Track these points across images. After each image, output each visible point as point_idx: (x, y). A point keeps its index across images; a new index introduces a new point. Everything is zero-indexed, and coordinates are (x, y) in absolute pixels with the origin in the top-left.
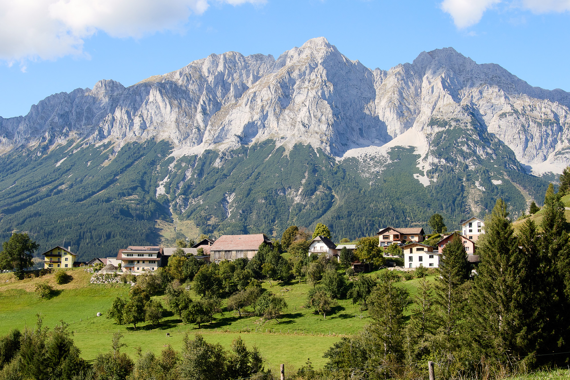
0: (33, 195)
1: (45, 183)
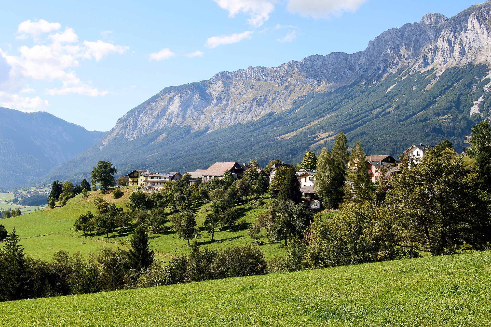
0: (365, 117)
1: (376, 107)
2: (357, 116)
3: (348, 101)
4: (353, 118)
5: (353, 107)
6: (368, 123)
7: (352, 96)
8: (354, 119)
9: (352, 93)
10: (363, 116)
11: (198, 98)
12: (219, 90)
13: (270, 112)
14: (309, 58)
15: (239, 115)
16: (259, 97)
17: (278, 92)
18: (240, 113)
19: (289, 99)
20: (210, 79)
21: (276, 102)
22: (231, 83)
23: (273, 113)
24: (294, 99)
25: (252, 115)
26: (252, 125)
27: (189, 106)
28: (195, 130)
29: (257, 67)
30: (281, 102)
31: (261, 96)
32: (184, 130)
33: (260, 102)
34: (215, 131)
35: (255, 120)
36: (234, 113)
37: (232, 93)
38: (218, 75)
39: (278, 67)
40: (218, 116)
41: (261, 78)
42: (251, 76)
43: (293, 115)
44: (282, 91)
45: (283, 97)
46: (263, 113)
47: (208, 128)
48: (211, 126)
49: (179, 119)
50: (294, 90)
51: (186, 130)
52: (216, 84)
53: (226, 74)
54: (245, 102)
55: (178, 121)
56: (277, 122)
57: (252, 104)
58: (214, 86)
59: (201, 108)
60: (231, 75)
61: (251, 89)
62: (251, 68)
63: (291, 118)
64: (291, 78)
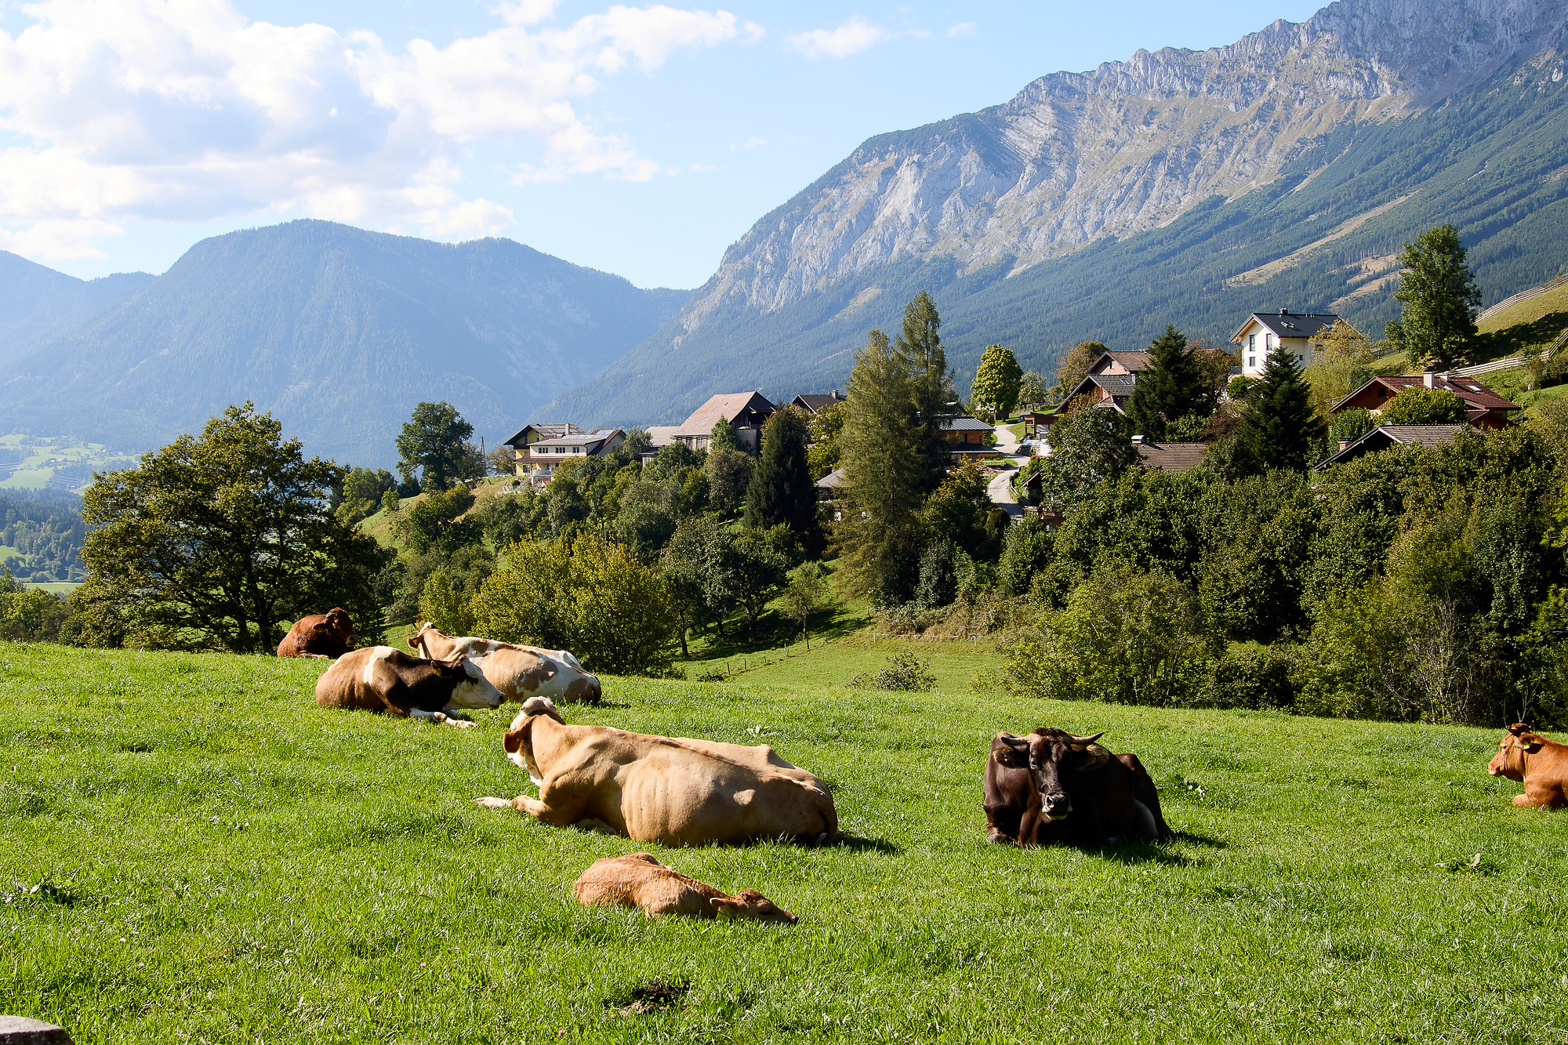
0: (1522, 195)
1: (1560, 159)
2: (1494, 193)
3: (1468, 145)
4: (1480, 201)
5: (1482, 164)
6: (1529, 217)
7: (1480, 126)
8: (1485, 206)
9: (1482, 116)
10: (1515, 193)
11: (974, 167)
12: (1043, 133)
13: (1211, 197)
14: (1335, 10)
15: (1110, 212)
16: (1173, 150)
17: (1235, 128)
18: (1111, 206)
19: (1271, 152)
20: (1013, 101)
21: (1227, 162)
22: (1082, 108)
23: (1220, 200)
24: (1288, 150)
25: (1152, 209)
26: (1152, 244)
27: (947, 193)
28: (970, 270)
29: (1163, 51)
30: (1244, 161)
31: (1179, 147)
32: (933, 271)
33: (1177, 167)
34: (1035, 267)
35: (1163, 225)
36: (1092, 206)
37: (1084, 143)
38: (1037, 87)
39: (1233, 46)
40: (1040, 218)
41: (1179, 88)
42: (1145, 82)
43: (1285, 204)
44: (1247, 124)
45: (1252, 145)
46: (1188, 202)
47: (1010, 261)
48: (1020, 254)
49: (916, 238)
50: (1288, 119)
51: (941, 270)
52: (1033, 114)
53: (1062, 81)
54: (1129, 169)
55: (914, 243)
56: (1232, 229)
57: (1151, 173)
58: (1026, 123)
59: (988, 197)
60: (1081, 84)
61: (1147, 124)
62: (1145, 56)
63: (1278, 214)
64: (1277, 78)
